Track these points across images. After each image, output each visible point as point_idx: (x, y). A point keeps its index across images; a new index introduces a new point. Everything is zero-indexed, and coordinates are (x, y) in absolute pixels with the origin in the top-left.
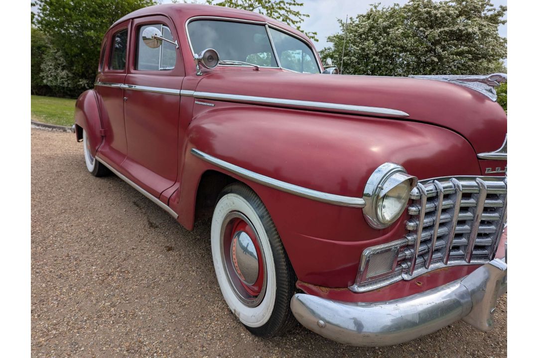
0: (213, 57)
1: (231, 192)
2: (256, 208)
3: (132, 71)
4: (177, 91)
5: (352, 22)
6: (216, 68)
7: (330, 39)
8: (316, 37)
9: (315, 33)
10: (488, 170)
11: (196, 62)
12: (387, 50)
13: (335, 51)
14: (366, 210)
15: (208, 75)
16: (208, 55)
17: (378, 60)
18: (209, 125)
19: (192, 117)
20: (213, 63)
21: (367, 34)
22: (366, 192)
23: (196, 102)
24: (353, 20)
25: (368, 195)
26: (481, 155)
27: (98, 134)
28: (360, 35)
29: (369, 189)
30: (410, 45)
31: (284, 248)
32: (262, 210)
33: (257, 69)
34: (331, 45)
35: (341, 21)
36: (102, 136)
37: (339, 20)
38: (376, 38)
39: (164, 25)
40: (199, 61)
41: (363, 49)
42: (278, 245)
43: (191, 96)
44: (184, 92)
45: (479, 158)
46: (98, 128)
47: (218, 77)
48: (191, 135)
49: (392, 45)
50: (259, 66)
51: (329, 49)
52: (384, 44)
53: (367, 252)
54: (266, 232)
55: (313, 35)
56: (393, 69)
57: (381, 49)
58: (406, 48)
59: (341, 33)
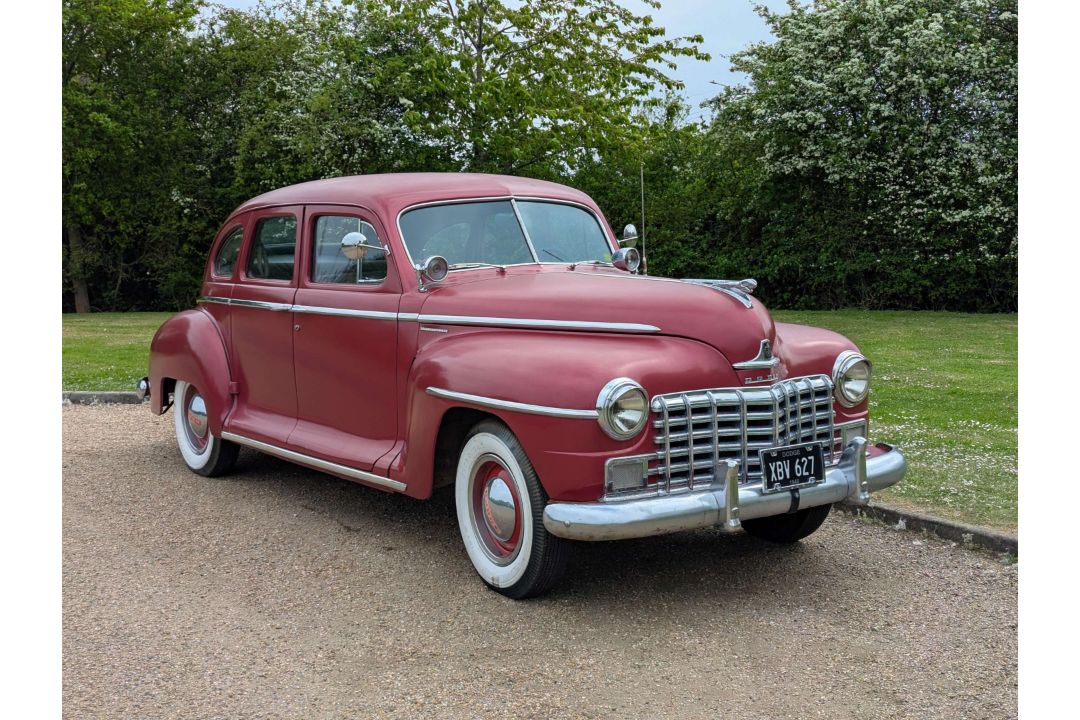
0: (440, 266)
1: (479, 432)
2: (506, 442)
3: (309, 284)
4: (393, 315)
5: (796, 13)
6: (444, 280)
7: (739, 64)
8: (702, 49)
9: (699, 39)
10: (749, 381)
11: (418, 273)
12: (911, 84)
13: (759, 98)
14: (600, 421)
15: (434, 290)
16: (433, 264)
17: (886, 114)
18: (442, 359)
19: (417, 349)
20: (440, 273)
21: (843, 40)
22: (598, 405)
23: (423, 329)
24: (799, 7)
25: (600, 409)
26: (736, 365)
27: (224, 393)
28: (823, 47)
29: (601, 402)
30: (976, 65)
31: (536, 476)
32: (513, 441)
33: (502, 272)
34: (745, 80)
35: (766, 9)
36: (233, 395)
37: (758, 8)
38: (874, 52)
39: (362, 220)
40: (422, 272)
41: (839, 87)
42: (530, 473)
43: (415, 321)
44: (402, 316)
45: (735, 369)
46: (223, 381)
47: (450, 293)
48: (419, 376)
49: (922, 67)
50: (504, 266)
51: (739, 92)
52: (900, 68)
53: (608, 462)
54: (518, 462)
55: (690, 45)
56: (942, 137)
57: (893, 82)
58: (969, 72)
59: (772, 40)
